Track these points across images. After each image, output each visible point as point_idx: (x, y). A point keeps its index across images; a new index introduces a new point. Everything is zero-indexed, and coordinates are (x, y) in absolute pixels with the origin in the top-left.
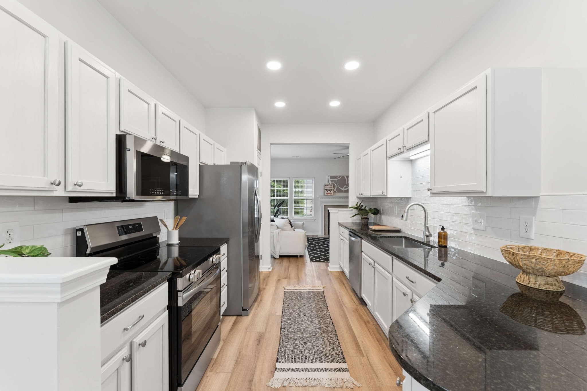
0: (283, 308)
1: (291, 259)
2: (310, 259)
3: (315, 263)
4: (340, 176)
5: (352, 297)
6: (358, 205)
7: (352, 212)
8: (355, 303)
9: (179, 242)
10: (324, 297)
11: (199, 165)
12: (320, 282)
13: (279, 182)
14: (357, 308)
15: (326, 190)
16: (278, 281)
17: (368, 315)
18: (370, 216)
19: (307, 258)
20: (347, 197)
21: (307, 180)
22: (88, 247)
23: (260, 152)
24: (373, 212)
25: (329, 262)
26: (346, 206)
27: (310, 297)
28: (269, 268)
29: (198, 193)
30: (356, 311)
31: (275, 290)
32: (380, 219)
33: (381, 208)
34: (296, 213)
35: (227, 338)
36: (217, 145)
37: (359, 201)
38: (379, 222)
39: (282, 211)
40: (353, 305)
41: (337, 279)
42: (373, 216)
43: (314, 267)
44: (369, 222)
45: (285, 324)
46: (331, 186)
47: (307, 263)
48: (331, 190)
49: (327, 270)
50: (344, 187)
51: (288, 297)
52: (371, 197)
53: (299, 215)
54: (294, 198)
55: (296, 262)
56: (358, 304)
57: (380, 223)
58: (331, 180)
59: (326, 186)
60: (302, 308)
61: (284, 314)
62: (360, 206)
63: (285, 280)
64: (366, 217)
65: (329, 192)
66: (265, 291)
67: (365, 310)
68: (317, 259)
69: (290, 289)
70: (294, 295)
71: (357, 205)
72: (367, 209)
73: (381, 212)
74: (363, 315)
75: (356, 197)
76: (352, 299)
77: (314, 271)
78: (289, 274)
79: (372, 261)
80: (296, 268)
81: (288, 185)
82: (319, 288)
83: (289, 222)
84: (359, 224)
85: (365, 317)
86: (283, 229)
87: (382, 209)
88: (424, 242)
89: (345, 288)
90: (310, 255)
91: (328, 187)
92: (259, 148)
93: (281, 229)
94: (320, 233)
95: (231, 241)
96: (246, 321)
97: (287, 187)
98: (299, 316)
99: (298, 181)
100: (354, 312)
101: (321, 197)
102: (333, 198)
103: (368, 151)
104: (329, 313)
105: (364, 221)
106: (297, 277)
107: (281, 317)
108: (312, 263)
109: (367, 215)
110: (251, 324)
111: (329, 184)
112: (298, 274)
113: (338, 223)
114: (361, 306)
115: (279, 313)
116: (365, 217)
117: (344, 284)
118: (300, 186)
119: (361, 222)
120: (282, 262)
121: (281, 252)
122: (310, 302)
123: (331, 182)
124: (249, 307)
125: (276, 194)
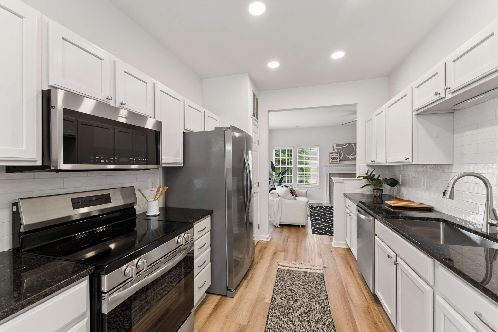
0: (273, 292)
1: (292, 228)
2: (313, 230)
3: (317, 235)
4: (347, 144)
5: (362, 287)
6: (369, 174)
7: (361, 182)
8: (365, 298)
9: (160, 212)
10: (324, 281)
11: (184, 132)
12: (321, 260)
13: (284, 151)
14: (368, 307)
15: (332, 158)
16: (275, 254)
17: (385, 323)
18: (385, 187)
19: (310, 229)
20: (355, 165)
21: (311, 149)
22: (21, 224)
23: (256, 120)
24: (389, 183)
25: (333, 236)
26: (354, 175)
27: (307, 280)
28: (267, 238)
29: (182, 162)
30: (368, 312)
31: (269, 265)
32: (399, 191)
33: (400, 178)
34: (301, 181)
35: (203, 327)
36: (208, 113)
37: (370, 169)
38: (397, 195)
39: (286, 178)
40: (363, 301)
41: (342, 258)
42: (388, 187)
43: (315, 240)
44: (383, 194)
45: (272, 316)
46: (337, 154)
47: (308, 234)
48: (337, 158)
49: (330, 245)
50: (351, 155)
51: (281, 276)
52: (387, 164)
53: (304, 183)
54: (298, 166)
55: (297, 233)
56: (370, 300)
57: (399, 195)
58: (336, 148)
59: (331, 154)
60: (296, 295)
61: (273, 300)
62: (372, 175)
63: (282, 253)
64: (380, 188)
65: (334, 160)
66: (259, 265)
67: (380, 313)
68: (320, 231)
69: (284, 266)
70: (288, 274)
71: (367, 174)
72: (380, 178)
73: (400, 182)
74: (378, 322)
75: (366, 164)
76: (362, 291)
77: (316, 246)
78: (287, 247)
79: (392, 254)
80: (296, 240)
81: (292, 154)
82: (318, 268)
83: (290, 190)
84: (371, 195)
85: (380, 326)
86: (284, 198)
87: (402, 180)
88: (485, 233)
89: (352, 274)
90: (312, 226)
91: (333, 154)
92: (255, 115)
93: (282, 198)
94: (325, 202)
95: (215, 214)
96: (230, 303)
97: (291, 156)
98: (291, 306)
99: (302, 150)
100: (364, 313)
101: (326, 166)
102: (339, 166)
103: (383, 108)
104: (330, 308)
105: (376, 193)
106: (296, 251)
107: (269, 305)
108: (314, 235)
109: (381, 186)
110: (234, 310)
111: (335, 152)
112: (297, 247)
113: (344, 194)
114: (374, 304)
115: (268, 300)
116: (378, 188)
117: (350, 267)
118: (304, 154)
119: (373, 193)
120: (282, 232)
121: (281, 221)
122: (306, 287)
123: (337, 149)
124: (235, 287)
125: (280, 162)
